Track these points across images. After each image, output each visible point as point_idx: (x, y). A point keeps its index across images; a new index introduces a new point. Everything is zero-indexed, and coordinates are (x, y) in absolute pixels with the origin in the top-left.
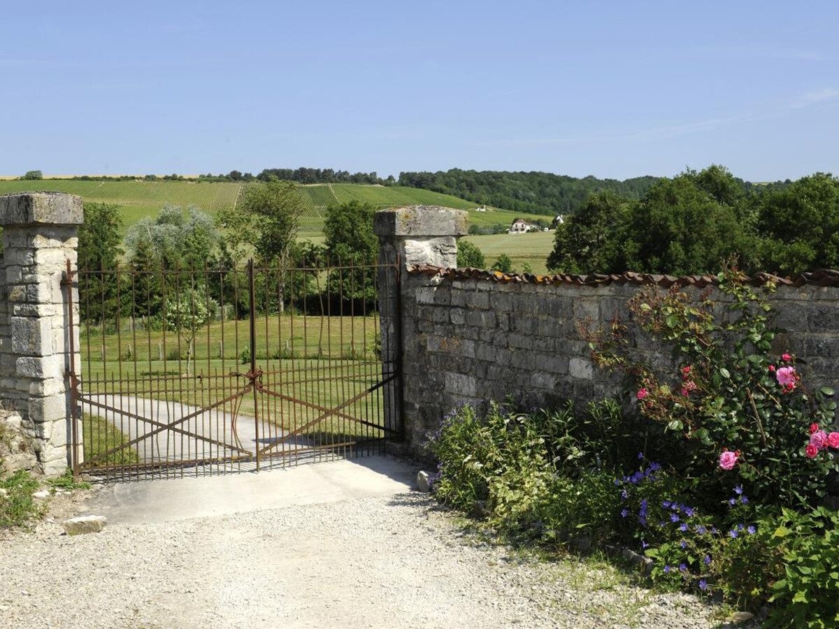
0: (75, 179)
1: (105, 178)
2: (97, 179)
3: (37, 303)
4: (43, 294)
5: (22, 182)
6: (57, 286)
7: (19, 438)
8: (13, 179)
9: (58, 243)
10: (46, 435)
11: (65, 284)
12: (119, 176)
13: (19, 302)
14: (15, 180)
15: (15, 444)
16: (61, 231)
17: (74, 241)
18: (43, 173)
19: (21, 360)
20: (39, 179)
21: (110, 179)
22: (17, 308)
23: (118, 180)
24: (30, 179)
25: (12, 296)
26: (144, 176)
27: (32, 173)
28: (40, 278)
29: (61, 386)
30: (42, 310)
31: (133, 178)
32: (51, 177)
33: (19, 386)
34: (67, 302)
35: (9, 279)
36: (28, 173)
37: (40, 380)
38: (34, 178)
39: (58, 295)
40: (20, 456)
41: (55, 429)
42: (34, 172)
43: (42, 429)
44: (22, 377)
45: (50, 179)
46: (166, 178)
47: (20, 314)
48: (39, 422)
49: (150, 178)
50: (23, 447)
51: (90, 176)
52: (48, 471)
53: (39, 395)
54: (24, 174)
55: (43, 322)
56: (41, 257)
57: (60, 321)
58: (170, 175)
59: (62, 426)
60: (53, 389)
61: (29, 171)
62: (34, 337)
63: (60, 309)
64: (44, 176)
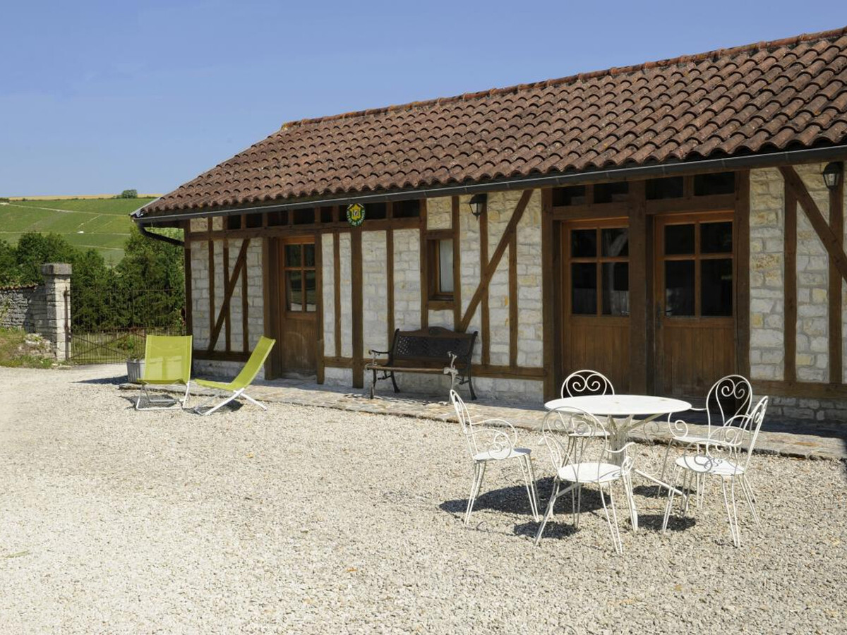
3: (55, 301)
4: (57, 298)
5: (118, 200)
6: (62, 295)
7: (49, 348)
8: (109, 197)
9: (63, 281)
10: (58, 347)
11: (65, 295)
13: (50, 301)
14: (112, 198)
15: (48, 350)
16: (64, 277)
17: (69, 280)
18: (138, 191)
19: (50, 321)
20: (134, 197)
22: (49, 303)
24: (126, 197)
25: (47, 299)
28: (57, 293)
29: (64, 330)
30: (57, 304)
32: (146, 196)
33: (50, 331)
34: (66, 302)
35: (47, 293)
36: (124, 192)
37: (56, 328)
38: (130, 197)
39: (63, 299)
40: (49, 354)
41: (61, 345)
42: (130, 191)
43: (56, 345)
44: (51, 327)
45: (145, 198)
47: (50, 305)
48: (55, 342)
50: (50, 351)
52: (59, 360)
53: (56, 333)
55: (57, 308)
56: (57, 286)
57: (63, 308)
59: (64, 344)
60: (61, 331)
61: (126, 189)
62: (54, 313)
63: (64, 304)
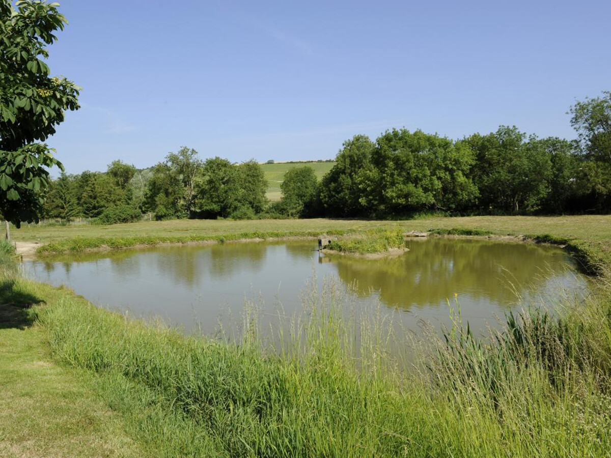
0: (287, 163)
1: (300, 162)
2: (296, 163)
12: (306, 161)
21: (302, 162)
23: (306, 163)
26: (317, 160)
27: (270, 161)
31: (312, 162)
46: (327, 161)
49: (320, 161)
51: (294, 161)
54: (266, 162)
58: (328, 159)
64: (275, 162)
